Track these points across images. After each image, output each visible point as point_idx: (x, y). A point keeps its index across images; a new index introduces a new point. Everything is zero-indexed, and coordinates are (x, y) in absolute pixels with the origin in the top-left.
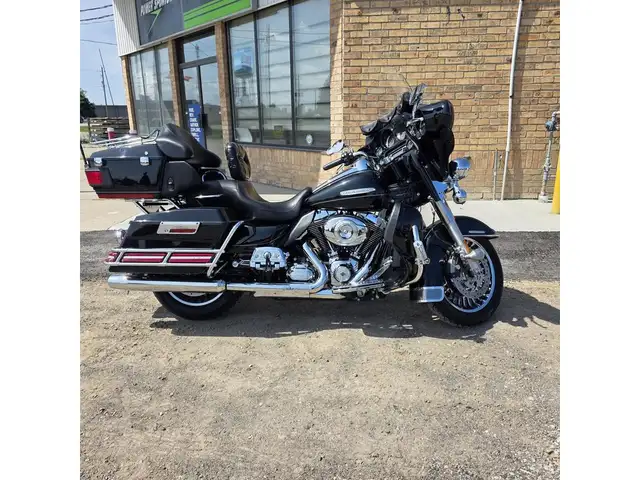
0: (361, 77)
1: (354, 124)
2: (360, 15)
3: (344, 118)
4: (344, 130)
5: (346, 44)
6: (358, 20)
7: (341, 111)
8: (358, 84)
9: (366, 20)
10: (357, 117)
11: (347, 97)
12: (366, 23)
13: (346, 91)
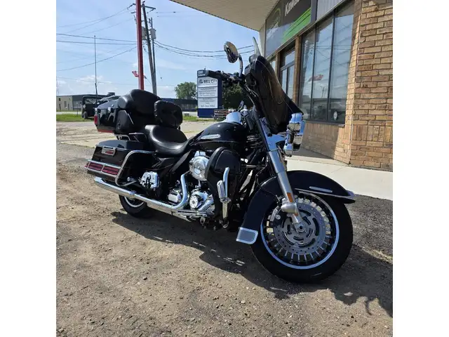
0: (373, 62)
1: (364, 102)
2: (376, 10)
3: (355, 96)
4: (354, 107)
5: (362, 36)
6: (374, 14)
7: (353, 91)
8: (371, 68)
9: (381, 13)
10: (367, 96)
11: (358, 80)
12: (381, 16)
13: (359, 74)
